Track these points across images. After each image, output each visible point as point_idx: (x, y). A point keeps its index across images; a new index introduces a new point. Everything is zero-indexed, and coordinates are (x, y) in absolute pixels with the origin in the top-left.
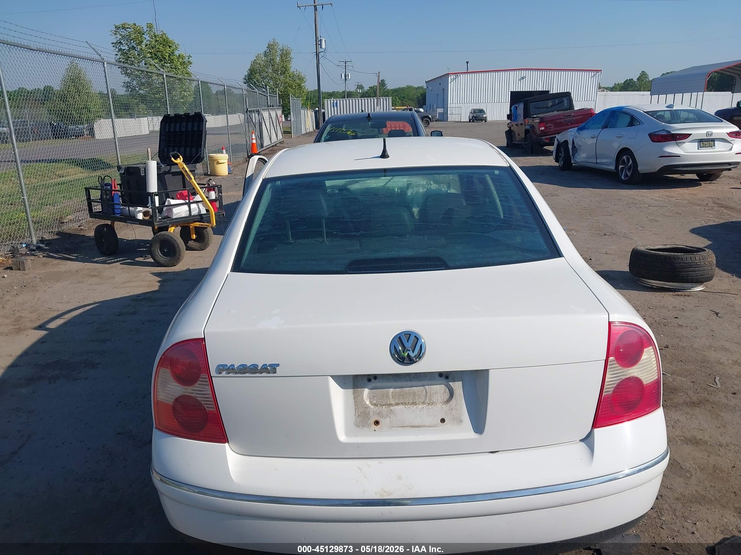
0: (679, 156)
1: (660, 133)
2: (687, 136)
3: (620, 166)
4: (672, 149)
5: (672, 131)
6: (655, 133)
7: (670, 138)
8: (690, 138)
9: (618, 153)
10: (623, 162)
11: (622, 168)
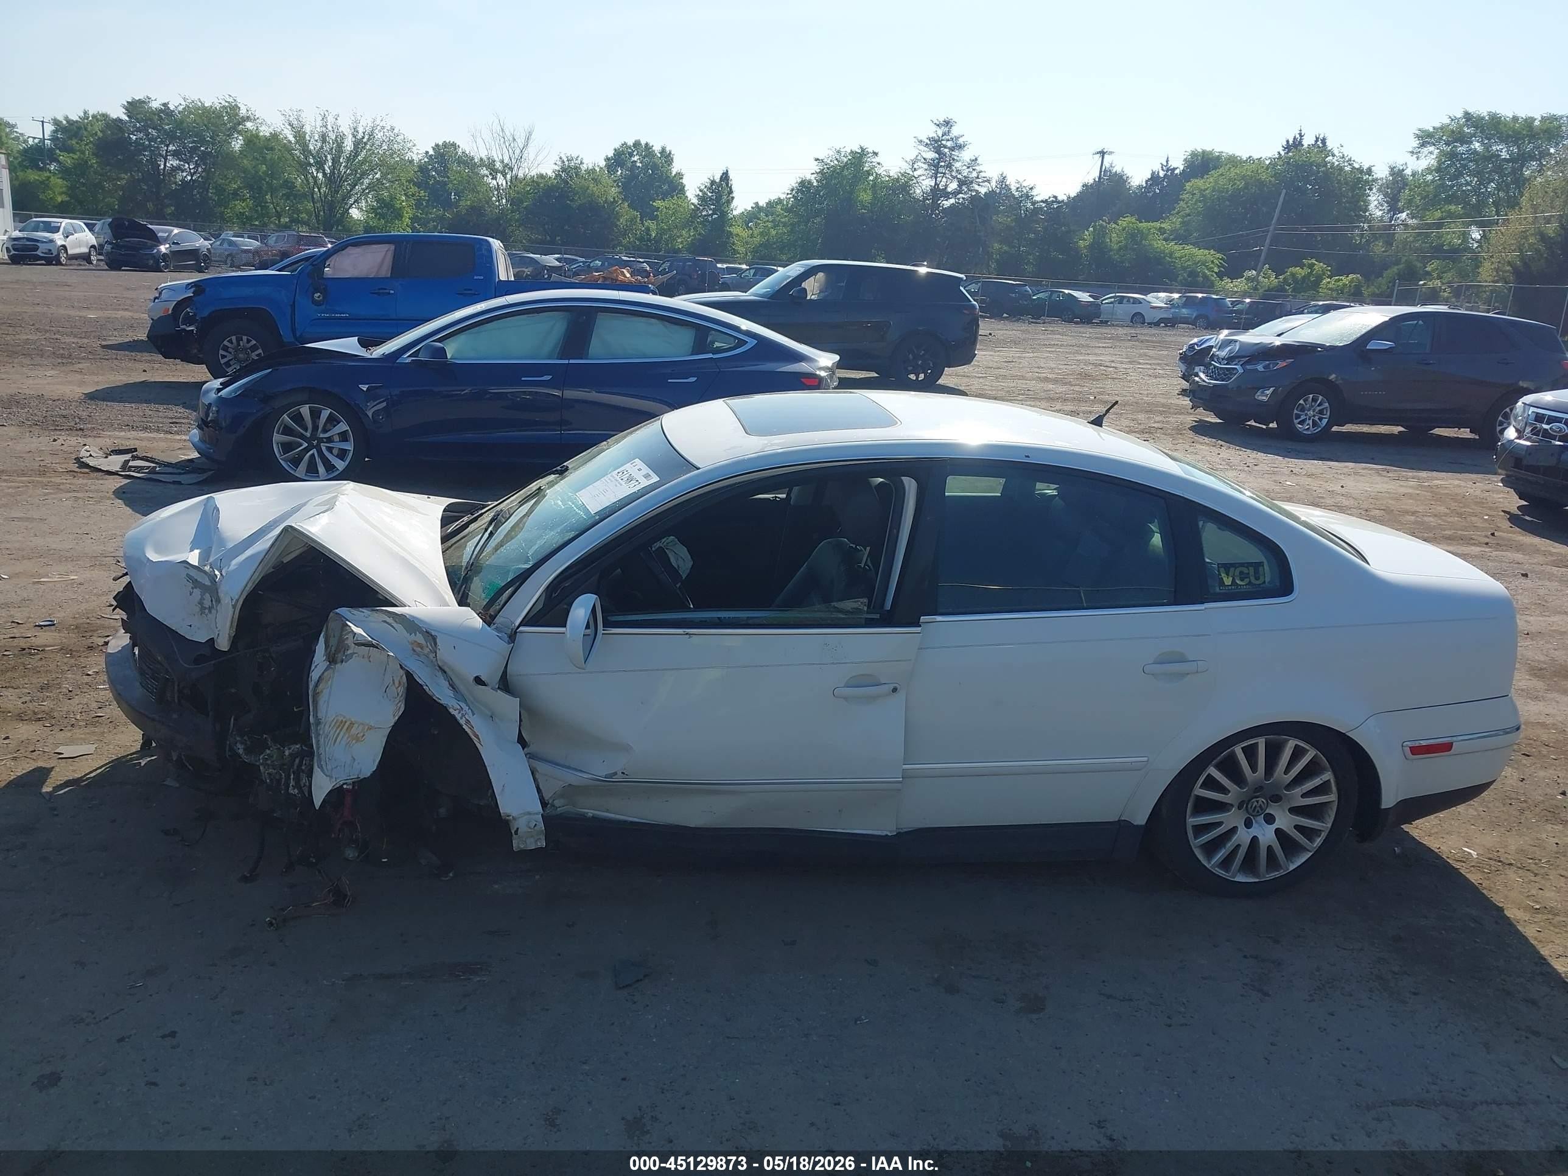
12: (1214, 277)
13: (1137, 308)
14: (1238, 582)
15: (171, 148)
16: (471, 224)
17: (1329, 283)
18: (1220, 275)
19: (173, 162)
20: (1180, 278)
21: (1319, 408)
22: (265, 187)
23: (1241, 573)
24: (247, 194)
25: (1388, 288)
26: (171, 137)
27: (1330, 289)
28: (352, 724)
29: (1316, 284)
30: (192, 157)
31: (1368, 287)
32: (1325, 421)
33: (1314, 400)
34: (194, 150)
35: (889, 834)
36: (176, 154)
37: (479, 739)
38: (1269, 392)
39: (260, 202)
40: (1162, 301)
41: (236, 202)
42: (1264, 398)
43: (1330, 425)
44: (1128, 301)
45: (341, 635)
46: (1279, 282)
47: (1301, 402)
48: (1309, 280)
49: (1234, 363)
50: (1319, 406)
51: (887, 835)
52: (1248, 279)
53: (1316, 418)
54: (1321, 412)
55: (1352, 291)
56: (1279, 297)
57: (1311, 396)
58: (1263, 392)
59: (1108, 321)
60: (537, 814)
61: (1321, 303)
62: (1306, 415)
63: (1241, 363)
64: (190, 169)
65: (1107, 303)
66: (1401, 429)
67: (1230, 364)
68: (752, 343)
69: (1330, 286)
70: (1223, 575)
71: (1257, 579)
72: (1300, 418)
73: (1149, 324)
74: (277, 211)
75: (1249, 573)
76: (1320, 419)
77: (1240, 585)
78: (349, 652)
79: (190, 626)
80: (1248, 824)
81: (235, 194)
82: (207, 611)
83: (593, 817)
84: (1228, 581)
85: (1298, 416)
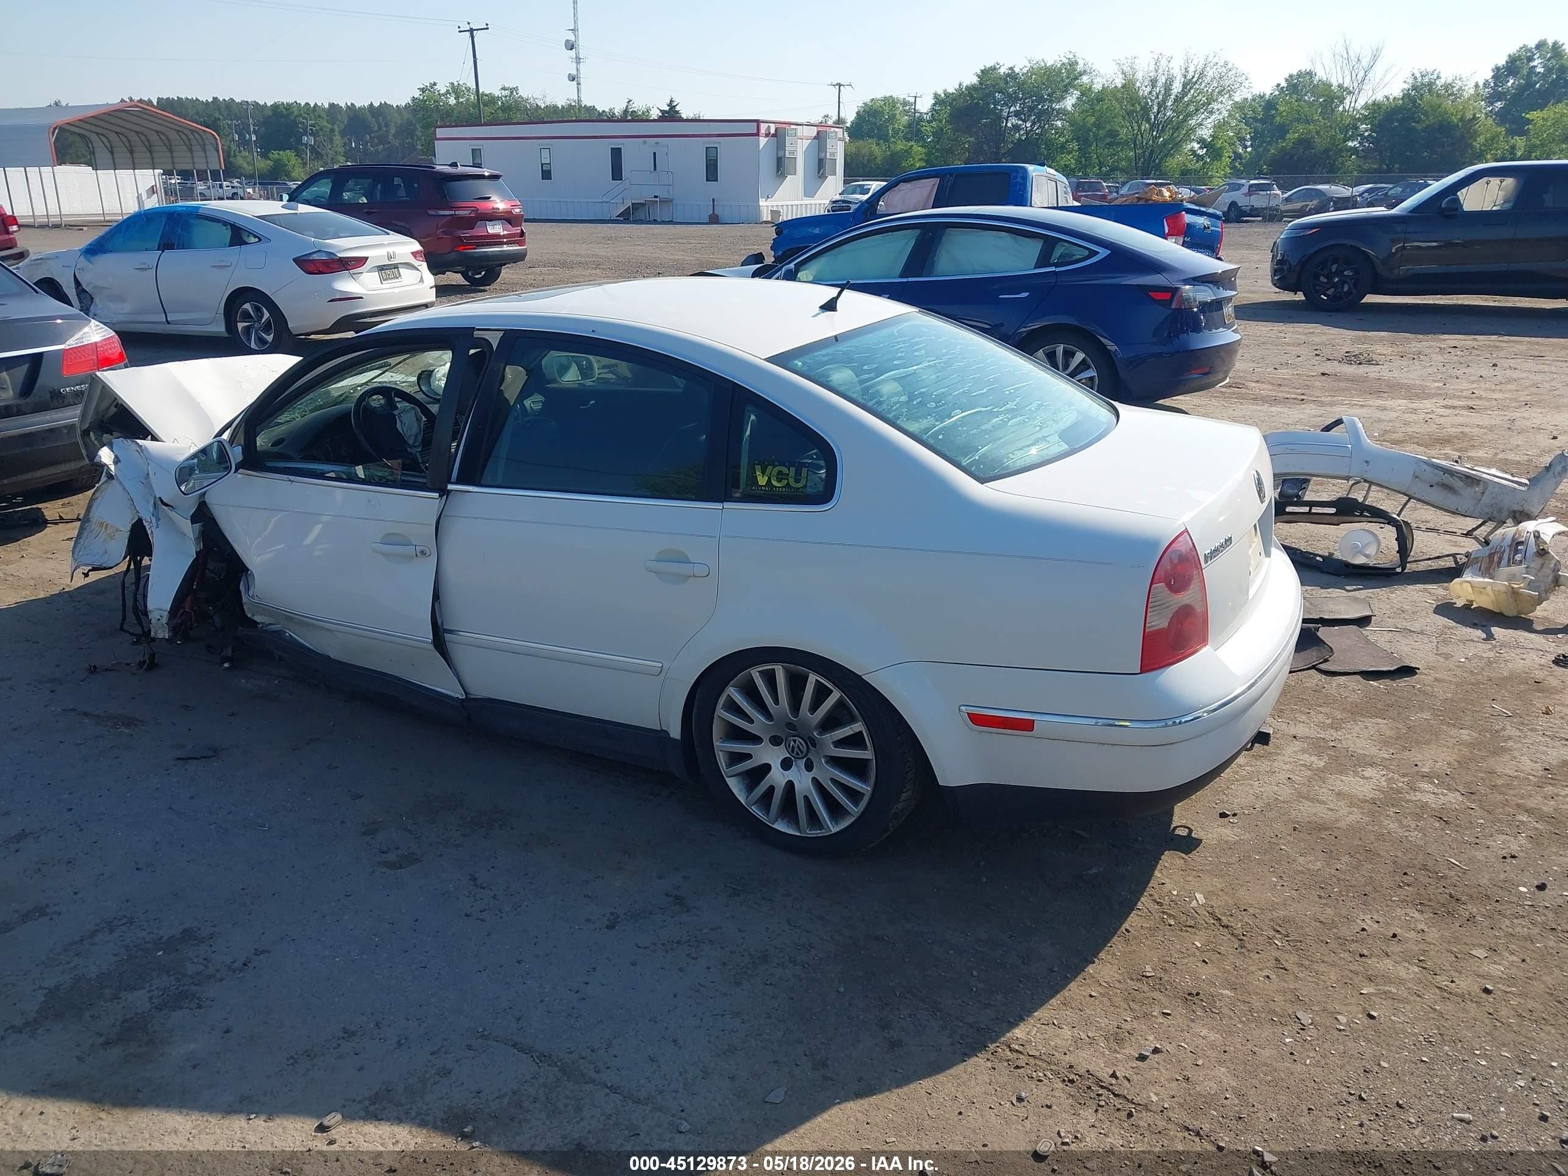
0: (362, 298)
1: (315, 257)
2: (363, 260)
3: (238, 324)
4: (346, 285)
5: (340, 252)
6: (305, 258)
7: (337, 266)
8: (368, 265)
9: (227, 298)
10: (246, 316)
11: (247, 330)
14: (773, 482)
15: (1012, 109)
16: (1295, 158)
19: (1013, 121)
22: (1091, 138)
23: (780, 473)
24: (1074, 145)
26: (1012, 99)
30: (1030, 116)
34: (1031, 109)
36: (1017, 114)
39: (1083, 152)
41: (1063, 156)
64: (1027, 128)
70: (758, 473)
71: (797, 481)
74: (1100, 161)
75: (788, 475)
77: (776, 487)
80: (786, 764)
81: (1063, 147)
84: (762, 481)
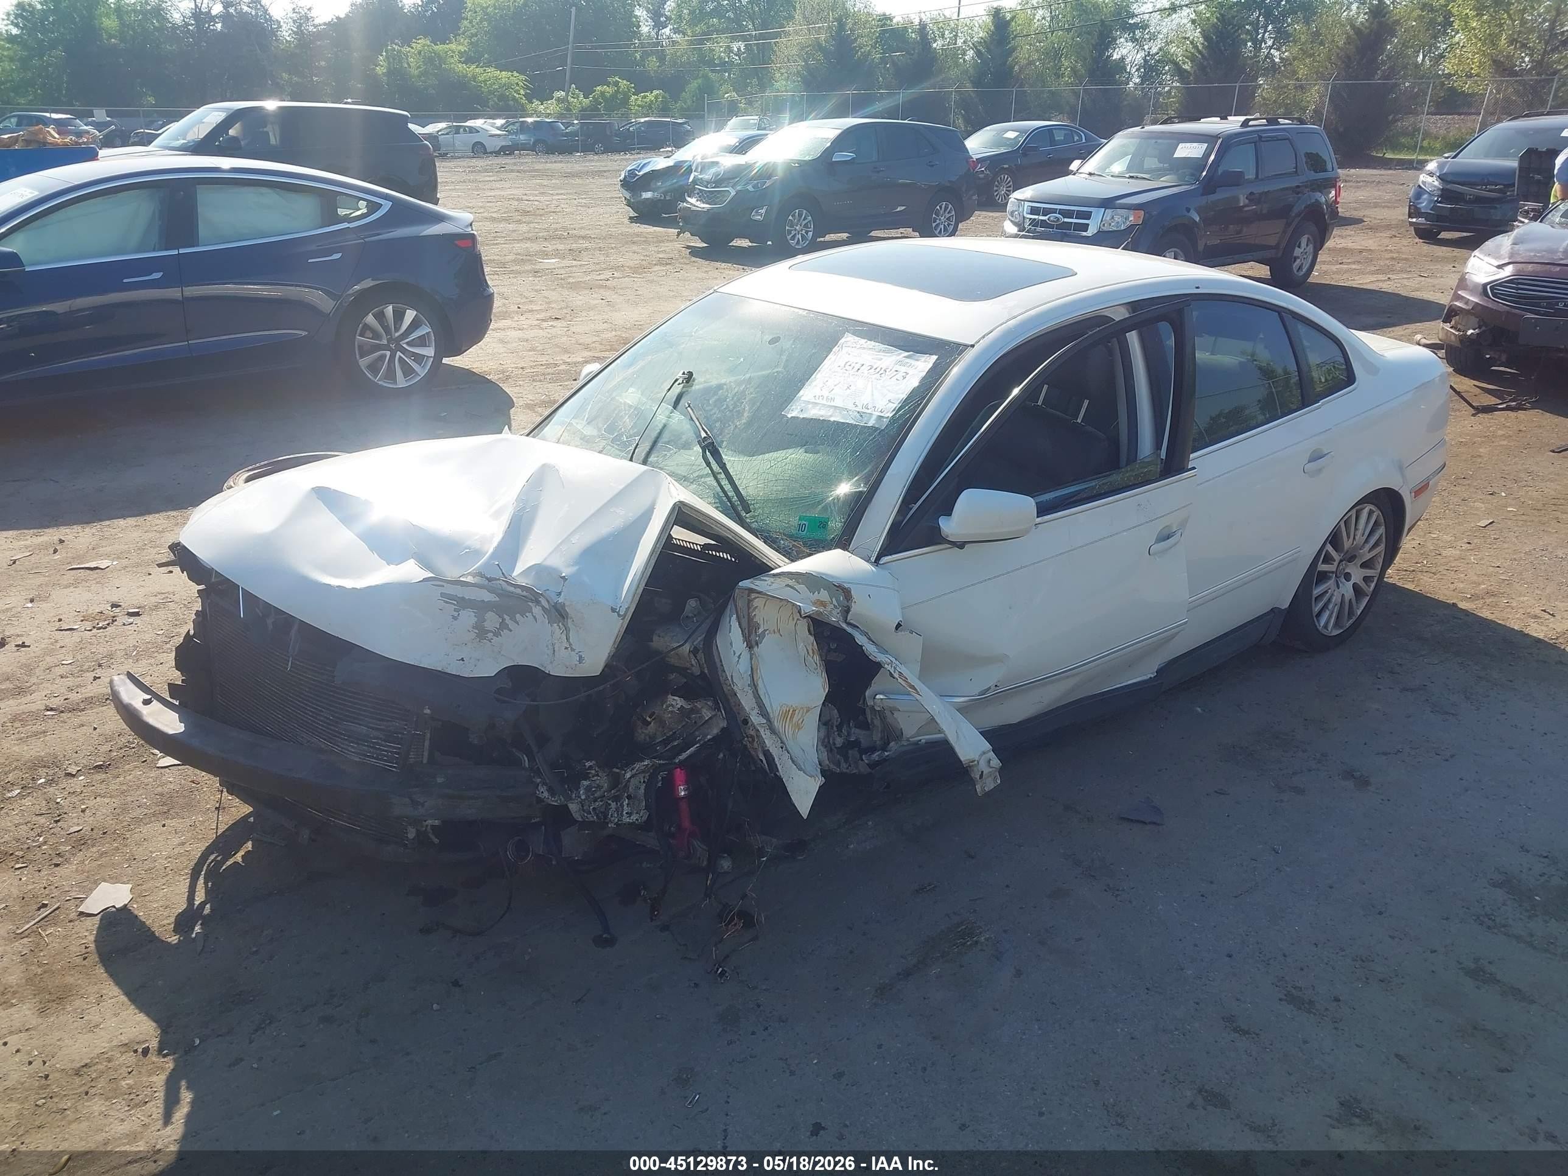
12: (524, 101)
13: (476, 138)
14: (1328, 378)
17: (636, 100)
18: (529, 98)
20: (491, 103)
21: (804, 222)
25: (693, 102)
27: (639, 106)
28: (794, 711)
29: (626, 101)
31: (676, 102)
32: (810, 234)
33: (800, 215)
35: (1152, 676)
37: (915, 689)
38: (763, 211)
40: (498, 128)
42: (759, 217)
43: (815, 237)
44: (465, 130)
45: (749, 613)
46: (591, 101)
47: (790, 218)
48: (617, 98)
49: (723, 185)
50: (804, 220)
51: (1151, 678)
52: (558, 100)
53: (803, 232)
54: (806, 226)
55: (661, 106)
56: (595, 116)
57: (797, 211)
58: (757, 212)
59: (447, 154)
60: (989, 751)
61: (642, 120)
62: (795, 230)
63: (731, 184)
65: (443, 134)
66: (846, 235)
67: (718, 187)
68: (387, 205)
69: (639, 102)
72: (791, 233)
73: (491, 153)
76: (807, 232)
77: (1329, 381)
78: (760, 631)
79: (462, 659)
82: (490, 635)
83: (926, 743)
84: (1323, 379)
85: (790, 232)
